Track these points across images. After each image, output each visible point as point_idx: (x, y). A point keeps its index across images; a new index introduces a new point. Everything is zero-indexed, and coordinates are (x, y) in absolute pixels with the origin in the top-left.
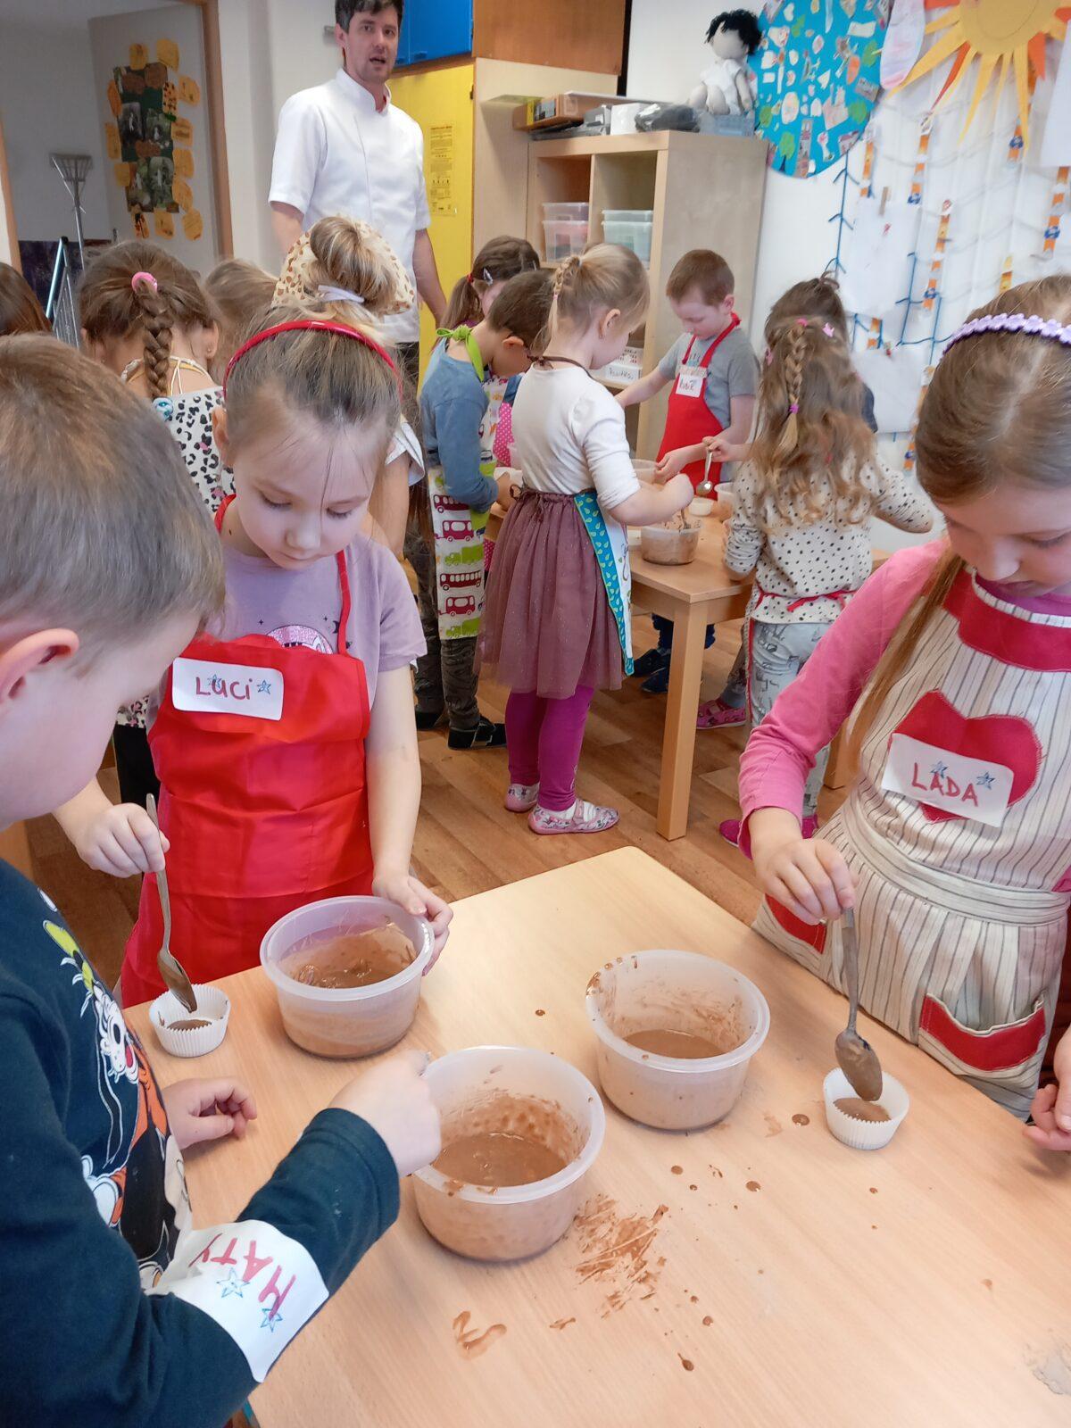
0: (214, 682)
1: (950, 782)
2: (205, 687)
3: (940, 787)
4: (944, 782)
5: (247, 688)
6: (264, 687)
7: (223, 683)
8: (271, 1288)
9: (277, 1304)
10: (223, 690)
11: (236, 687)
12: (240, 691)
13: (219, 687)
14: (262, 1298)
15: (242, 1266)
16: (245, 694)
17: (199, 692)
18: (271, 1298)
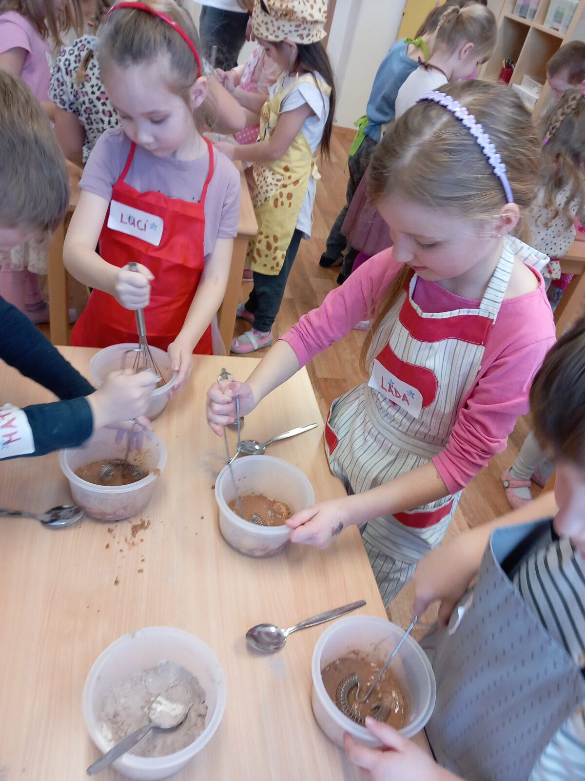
0: (129, 218)
1: (396, 391)
2: (125, 219)
3: (392, 392)
4: (393, 390)
5: (145, 225)
6: (154, 226)
7: (134, 219)
8: (10, 435)
9: (9, 442)
10: (133, 223)
11: (139, 223)
12: (142, 225)
13: (133, 222)
14: (4, 436)
15: (4, 422)
16: (144, 227)
17: (122, 221)
18: (7, 439)
